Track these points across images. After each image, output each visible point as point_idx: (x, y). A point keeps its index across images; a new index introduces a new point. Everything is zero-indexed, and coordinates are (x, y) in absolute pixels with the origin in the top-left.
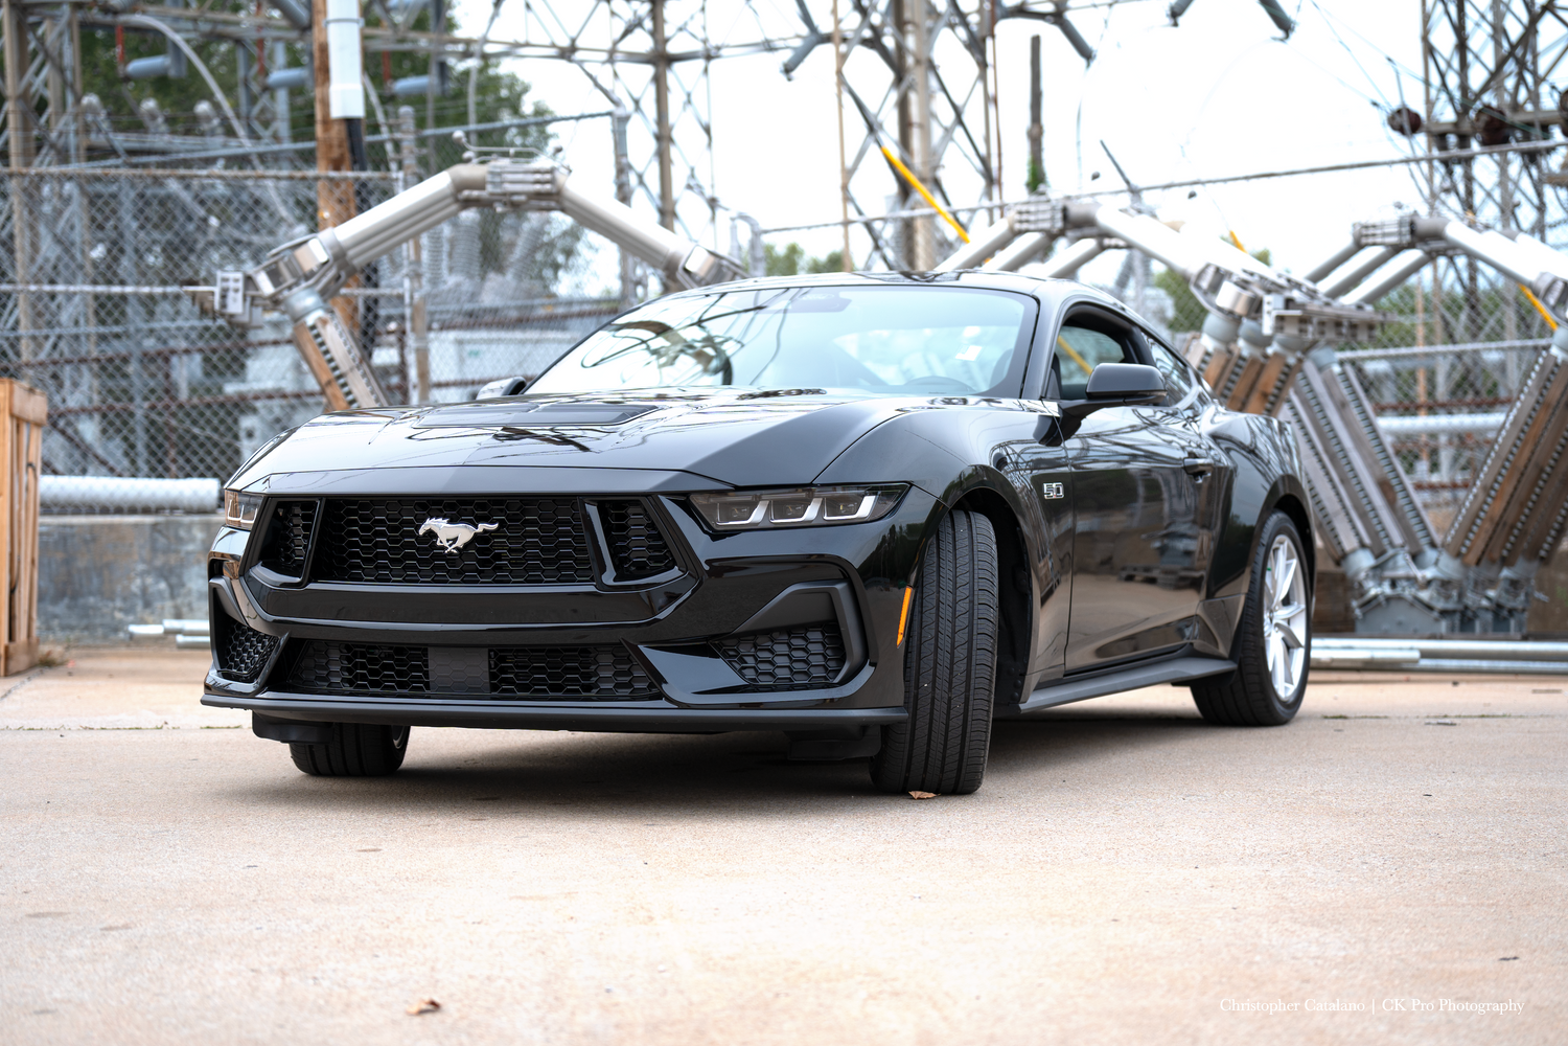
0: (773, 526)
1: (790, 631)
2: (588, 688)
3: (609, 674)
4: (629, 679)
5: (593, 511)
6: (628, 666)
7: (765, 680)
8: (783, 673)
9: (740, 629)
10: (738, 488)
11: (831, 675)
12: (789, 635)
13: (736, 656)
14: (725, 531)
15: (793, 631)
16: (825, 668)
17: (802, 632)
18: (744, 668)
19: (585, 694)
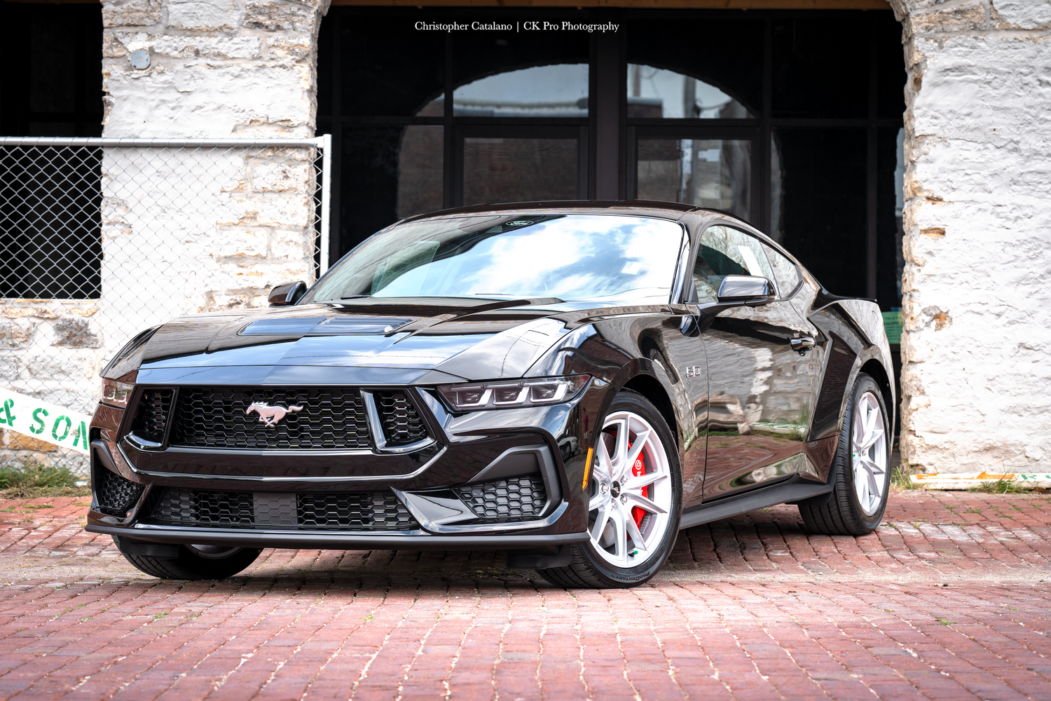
0: (495, 407)
1: (508, 480)
2: (366, 521)
3: (382, 511)
4: (395, 515)
6: (395, 506)
7: (491, 515)
8: (503, 510)
9: (473, 480)
10: (471, 381)
11: (536, 510)
12: (507, 483)
13: (470, 498)
14: (463, 411)
15: (510, 480)
16: (533, 505)
17: (517, 480)
18: (476, 506)
19: (364, 525)
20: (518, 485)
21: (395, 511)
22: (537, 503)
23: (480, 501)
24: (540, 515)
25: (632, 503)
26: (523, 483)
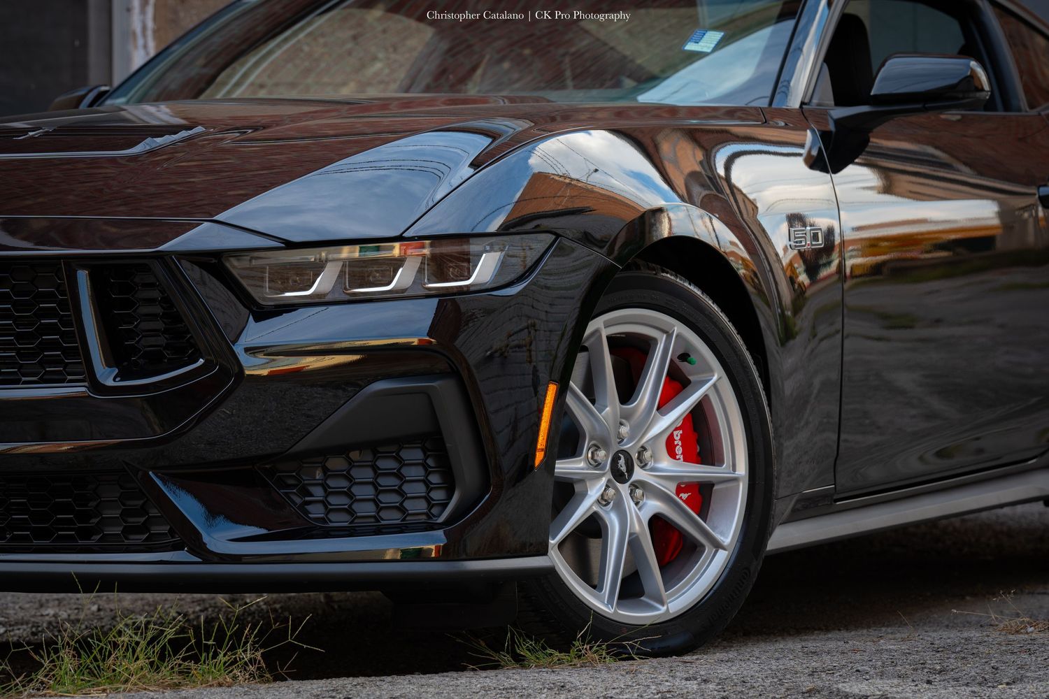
0: (348, 298)
1: (375, 447)
2: (86, 534)
3: (116, 513)
4: (142, 520)
5: (83, 276)
6: (141, 502)
7: (338, 520)
8: (366, 509)
9: (301, 446)
10: (290, 245)
11: (435, 511)
12: (375, 455)
13: (297, 485)
14: (277, 306)
15: (380, 449)
16: (428, 499)
17: (394, 448)
18: (310, 503)
19: (80, 542)
20: (399, 459)
21: (143, 511)
22: (438, 495)
23: (318, 492)
24: (441, 520)
25: (654, 505)
26: (406, 454)
